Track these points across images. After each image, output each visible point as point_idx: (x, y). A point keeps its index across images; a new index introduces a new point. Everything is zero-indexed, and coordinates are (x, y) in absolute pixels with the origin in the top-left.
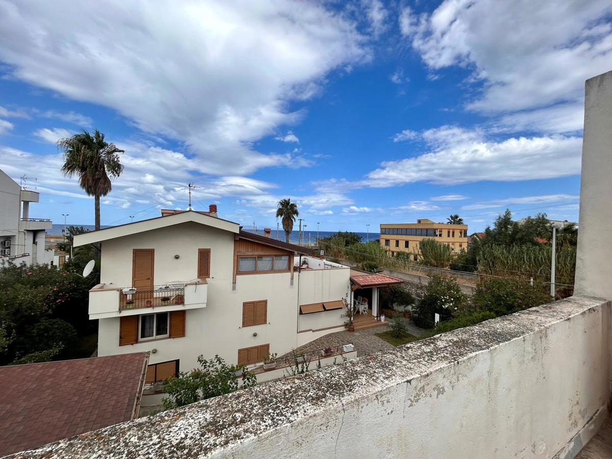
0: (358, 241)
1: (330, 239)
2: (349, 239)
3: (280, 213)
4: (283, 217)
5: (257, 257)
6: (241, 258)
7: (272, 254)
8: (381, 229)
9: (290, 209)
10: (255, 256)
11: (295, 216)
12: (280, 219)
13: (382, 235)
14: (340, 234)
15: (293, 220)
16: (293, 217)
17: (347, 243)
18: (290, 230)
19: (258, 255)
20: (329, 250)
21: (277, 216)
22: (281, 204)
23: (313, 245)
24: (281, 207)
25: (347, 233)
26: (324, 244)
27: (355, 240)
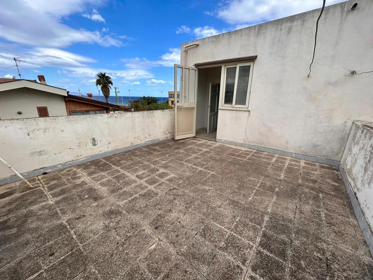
0: (156, 102)
1: (138, 101)
2: (150, 101)
3: (98, 83)
4: (101, 85)
5: (84, 111)
6: (73, 112)
7: (95, 109)
8: (169, 94)
9: (106, 80)
10: (83, 111)
11: (110, 85)
12: (100, 87)
13: (170, 98)
14: (144, 98)
15: (109, 88)
16: (109, 86)
17: (149, 103)
18: (108, 95)
19: (85, 110)
20: (138, 108)
21: (97, 84)
22: (99, 76)
23: (127, 105)
24: (99, 78)
25: (149, 97)
26: (135, 105)
27: (154, 101)
